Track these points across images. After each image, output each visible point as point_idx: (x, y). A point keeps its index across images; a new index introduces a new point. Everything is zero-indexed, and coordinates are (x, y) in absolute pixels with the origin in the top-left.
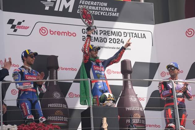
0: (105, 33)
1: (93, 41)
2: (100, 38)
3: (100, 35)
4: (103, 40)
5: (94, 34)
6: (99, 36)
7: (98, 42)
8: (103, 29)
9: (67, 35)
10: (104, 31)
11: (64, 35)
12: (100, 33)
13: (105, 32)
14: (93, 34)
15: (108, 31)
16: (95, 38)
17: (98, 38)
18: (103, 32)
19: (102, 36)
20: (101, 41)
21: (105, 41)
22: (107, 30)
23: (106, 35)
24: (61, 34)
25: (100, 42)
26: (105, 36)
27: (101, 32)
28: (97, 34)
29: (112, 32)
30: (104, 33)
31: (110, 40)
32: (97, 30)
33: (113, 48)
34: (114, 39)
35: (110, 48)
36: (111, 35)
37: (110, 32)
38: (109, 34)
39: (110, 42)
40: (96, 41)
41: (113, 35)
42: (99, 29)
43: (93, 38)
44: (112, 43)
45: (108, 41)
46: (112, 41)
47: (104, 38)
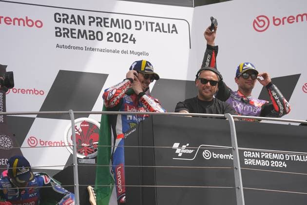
0: (100, 23)
1: (75, 38)
2: (90, 31)
3: (90, 25)
4: (95, 35)
5: (79, 24)
6: (87, 27)
7: (87, 39)
8: (95, 15)
9: (24, 25)
10: (97, 18)
11: (19, 24)
12: (90, 22)
13: (99, 20)
14: (76, 24)
15: (105, 19)
16: (79, 31)
17: (85, 31)
18: (96, 21)
19: (94, 28)
20: (92, 37)
21: (100, 38)
22: (102, 16)
23: (101, 26)
24: (12, 22)
25: (90, 39)
26: (99, 29)
27: (92, 20)
28: (84, 23)
29: (112, 20)
30: (97, 23)
31: (110, 35)
32: (84, 17)
33: (114, 52)
34: (116, 34)
35: (108, 51)
36: (111, 27)
37: (109, 21)
38: (107, 24)
39: (108, 40)
40: (82, 37)
41: (115, 26)
42: (87, 15)
43: (76, 32)
44: (112, 41)
45: (105, 37)
46: (113, 39)
47: (98, 32)
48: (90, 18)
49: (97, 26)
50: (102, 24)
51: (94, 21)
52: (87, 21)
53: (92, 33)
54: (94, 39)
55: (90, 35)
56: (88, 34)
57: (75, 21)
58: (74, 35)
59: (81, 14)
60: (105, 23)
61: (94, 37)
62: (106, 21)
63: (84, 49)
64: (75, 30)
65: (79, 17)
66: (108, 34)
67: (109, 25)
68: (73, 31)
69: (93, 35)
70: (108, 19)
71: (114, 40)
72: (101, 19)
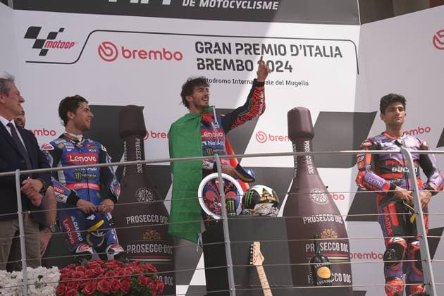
0: (249, 50)
1: (221, 69)
2: (237, 61)
3: (237, 53)
4: (244, 65)
5: (224, 53)
6: (234, 56)
7: (234, 70)
8: (243, 41)
9: (161, 59)
10: (246, 45)
11: (156, 58)
12: (237, 50)
13: (248, 47)
14: (221, 53)
15: (254, 45)
16: (225, 61)
17: (232, 61)
18: (244, 48)
19: (242, 56)
20: (240, 68)
21: (249, 68)
22: (252, 42)
23: (251, 54)
24: (148, 56)
25: (238, 70)
26: (248, 57)
27: (239, 47)
28: (230, 52)
29: (263, 46)
30: (246, 50)
32: (229, 44)
34: (268, 62)
36: (263, 54)
37: (260, 47)
38: (257, 52)
40: (229, 68)
41: (267, 52)
42: (233, 41)
43: (222, 62)
47: (247, 62)
48: (237, 45)
49: (246, 53)
50: (252, 51)
51: (242, 49)
52: (234, 48)
53: (240, 63)
54: (243, 69)
55: (238, 66)
56: (235, 64)
57: (219, 50)
58: (219, 67)
59: (227, 40)
60: (255, 49)
61: (243, 67)
62: (256, 47)
63: (232, 81)
64: (220, 60)
65: (224, 44)
67: (260, 52)
68: (218, 62)
69: (241, 65)
70: (258, 45)
72: (250, 45)
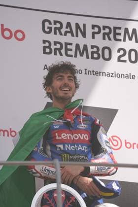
0: (108, 34)
1: (71, 56)
2: (92, 47)
3: (93, 37)
4: (100, 52)
5: (77, 36)
6: (88, 41)
7: (88, 57)
8: (101, 23)
10: (104, 28)
12: (94, 34)
13: (107, 30)
14: (73, 35)
15: (115, 28)
16: (78, 46)
17: (85, 47)
18: (102, 31)
19: (99, 41)
20: (96, 55)
21: (107, 56)
22: (112, 24)
23: (110, 39)
25: (93, 58)
26: (107, 43)
27: (96, 30)
28: (84, 35)
29: (126, 30)
30: (104, 34)
31: (122, 52)
32: (84, 25)
33: (127, 77)
34: (131, 51)
35: (119, 76)
36: (124, 40)
37: (122, 32)
38: (118, 37)
39: (119, 60)
40: (82, 55)
41: (130, 39)
42: (89, 22)
43: (73, 47)
44: (125, 61)
45: (115, 55)
46: (126, 58)
47: (104, 48)
48: (93, 27)
49: (104, 38)
50: (112, 36)
51: (99, 32)
52: (89, 31)
53: (95, 50)
54: (98, 58)
55: (93, 53)
56: (90, 50)
57: (71, 32)
58: (69, 53)
59: (81, 21)
60: (115, 34)
61: (99, 55)
62: (118, 31)
63: (84, 72)
64: (71, 44)
65: (77, 25)
66: (119, 51)
67: (122, 37)
68: (69, 47)
69: (97, 52)
70: (120, 28)
71: (128, 61)
72: (110, 28)
